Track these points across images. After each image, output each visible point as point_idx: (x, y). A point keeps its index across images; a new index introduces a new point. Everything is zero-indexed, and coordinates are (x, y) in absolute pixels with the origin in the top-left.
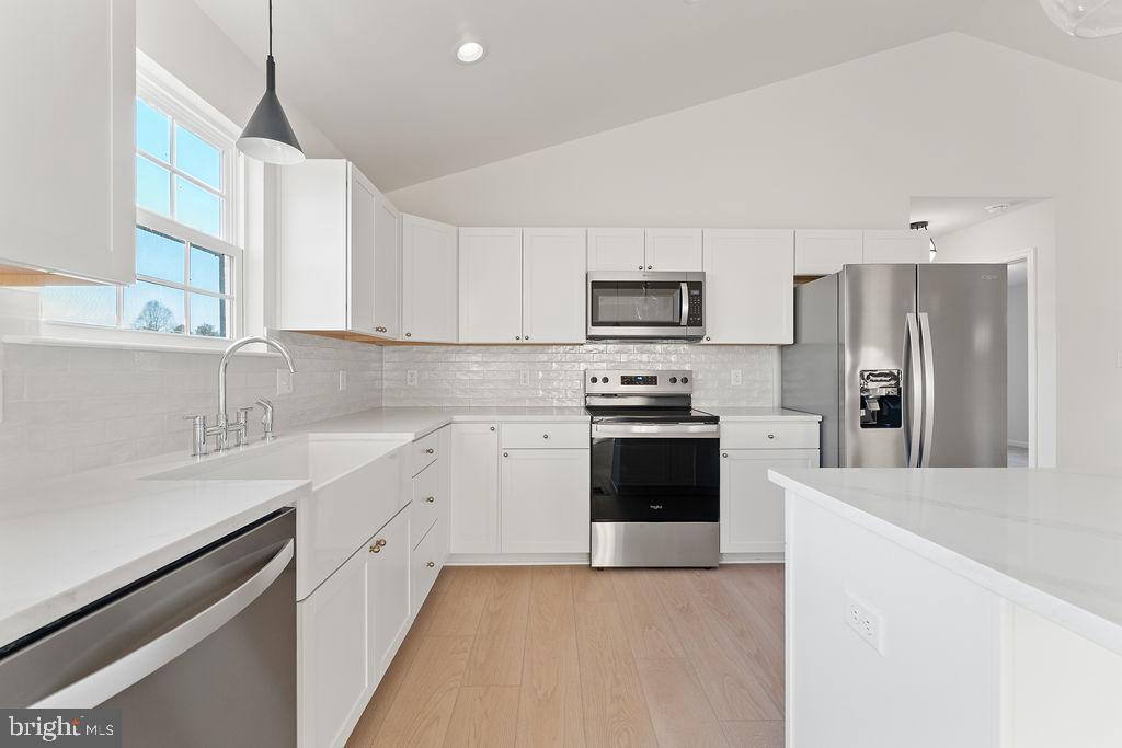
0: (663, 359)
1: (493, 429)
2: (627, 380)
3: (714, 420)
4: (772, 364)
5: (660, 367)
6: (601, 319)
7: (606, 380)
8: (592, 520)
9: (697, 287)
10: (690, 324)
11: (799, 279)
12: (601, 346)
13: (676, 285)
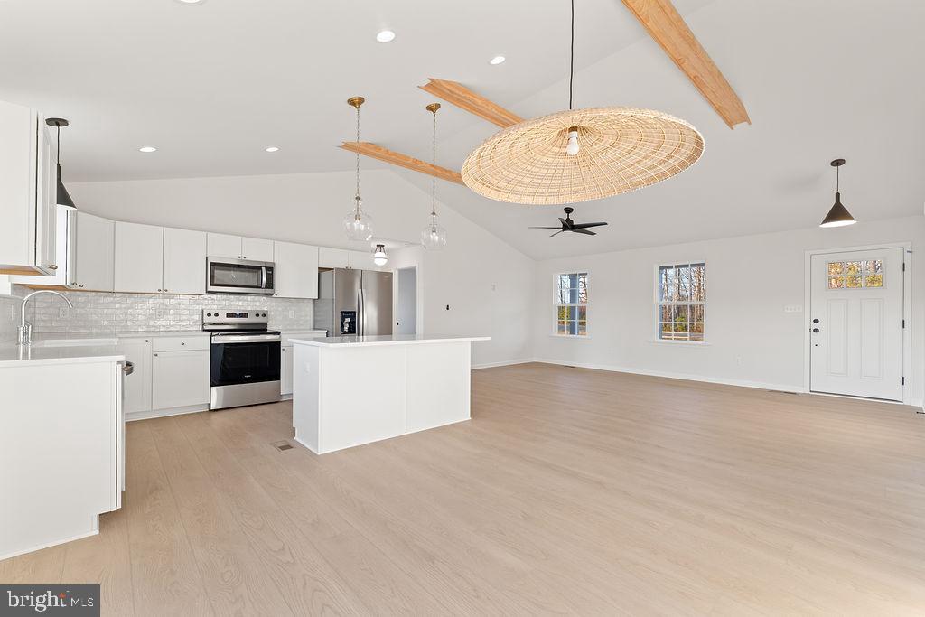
0: (251, 304)
1: (147, 341)
2: (229, 315)
3: (278, 333)
4: (309, 308)
5: (249, 308)
6: (215, 282)
7: (217, 315)
8: (211, 386)
9: (270, 270)
10: (266, 287)
11: (321, 270)
12: (214, 296)
13: (260, 268)
